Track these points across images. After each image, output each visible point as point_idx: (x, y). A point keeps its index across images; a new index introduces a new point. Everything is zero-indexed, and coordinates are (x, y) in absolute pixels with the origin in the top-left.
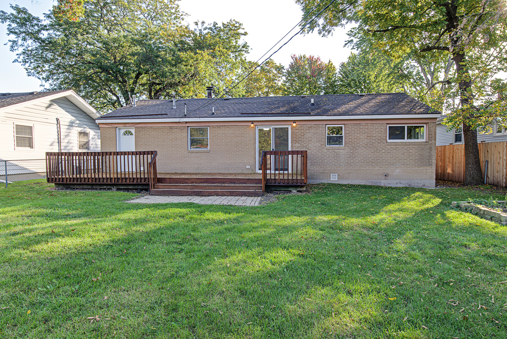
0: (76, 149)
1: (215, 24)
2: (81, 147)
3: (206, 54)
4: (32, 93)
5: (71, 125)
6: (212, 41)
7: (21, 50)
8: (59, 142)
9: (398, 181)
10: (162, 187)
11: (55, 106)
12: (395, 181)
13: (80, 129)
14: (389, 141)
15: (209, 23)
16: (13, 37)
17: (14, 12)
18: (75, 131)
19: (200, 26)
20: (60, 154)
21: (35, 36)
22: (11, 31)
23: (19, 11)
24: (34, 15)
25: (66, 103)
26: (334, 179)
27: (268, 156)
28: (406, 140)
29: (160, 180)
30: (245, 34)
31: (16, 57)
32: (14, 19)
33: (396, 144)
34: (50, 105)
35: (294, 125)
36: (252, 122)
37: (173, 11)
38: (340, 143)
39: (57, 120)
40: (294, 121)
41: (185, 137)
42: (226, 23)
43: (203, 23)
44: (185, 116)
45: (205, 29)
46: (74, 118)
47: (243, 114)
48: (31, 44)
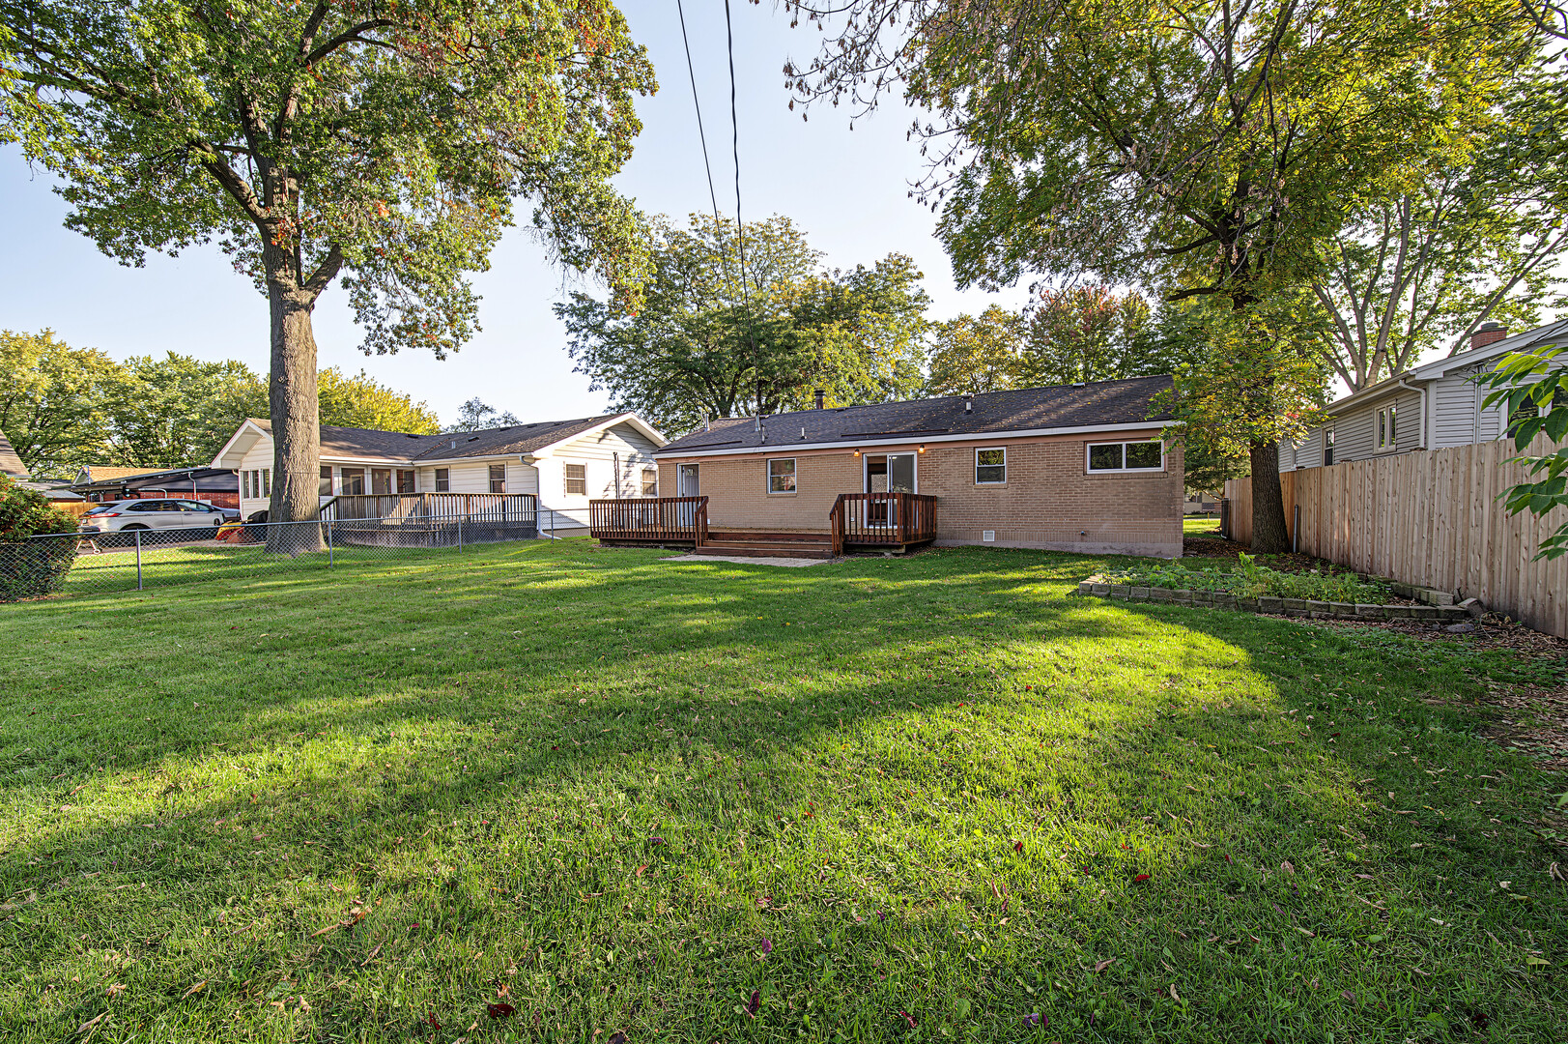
0: (638, 495)
1: (860, 267)
2: (646, 491)
3: (835, 329)
4: (586, 420)
5: (631, 460)
6: (855, 300)
7: (582, 353)
8: (617, 486)
9: (1106, 544)
10: (711, 544)
11: (612, 436)
12: (1102, 545)
13: (644, 466)
14: (1089, 471)
15: (848, 267)
16: (572, 336)
17: (574, 301)
18: (638, 469)
19: (832, 277)
20: (618, 502)
21: (597, 329)
22: (572, 329)
23: (580, 298)
24: (598, 300)
25: (628, 431)
26: (989, 538)
27: (847, 502)
28: (1124, 470)
29: (712, 536)
30: (920, 276)
31: (576, 365)
32: (573, 311)
33: (1102, 477)
34: (605, 435)
35: (921, 450)
36: (857, 449)
37: (797, 252)
38: (1000, 478)
39: (615, 454)
40: (922, 445)
41: (762, 475)
42: (882, 262)
43: (837, 271)
44: (763, 444)
45: (842, 280)
46: (635, 451)
47: (845, 437)
48: (594, 341)
